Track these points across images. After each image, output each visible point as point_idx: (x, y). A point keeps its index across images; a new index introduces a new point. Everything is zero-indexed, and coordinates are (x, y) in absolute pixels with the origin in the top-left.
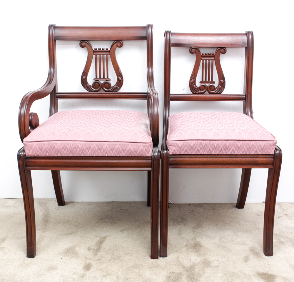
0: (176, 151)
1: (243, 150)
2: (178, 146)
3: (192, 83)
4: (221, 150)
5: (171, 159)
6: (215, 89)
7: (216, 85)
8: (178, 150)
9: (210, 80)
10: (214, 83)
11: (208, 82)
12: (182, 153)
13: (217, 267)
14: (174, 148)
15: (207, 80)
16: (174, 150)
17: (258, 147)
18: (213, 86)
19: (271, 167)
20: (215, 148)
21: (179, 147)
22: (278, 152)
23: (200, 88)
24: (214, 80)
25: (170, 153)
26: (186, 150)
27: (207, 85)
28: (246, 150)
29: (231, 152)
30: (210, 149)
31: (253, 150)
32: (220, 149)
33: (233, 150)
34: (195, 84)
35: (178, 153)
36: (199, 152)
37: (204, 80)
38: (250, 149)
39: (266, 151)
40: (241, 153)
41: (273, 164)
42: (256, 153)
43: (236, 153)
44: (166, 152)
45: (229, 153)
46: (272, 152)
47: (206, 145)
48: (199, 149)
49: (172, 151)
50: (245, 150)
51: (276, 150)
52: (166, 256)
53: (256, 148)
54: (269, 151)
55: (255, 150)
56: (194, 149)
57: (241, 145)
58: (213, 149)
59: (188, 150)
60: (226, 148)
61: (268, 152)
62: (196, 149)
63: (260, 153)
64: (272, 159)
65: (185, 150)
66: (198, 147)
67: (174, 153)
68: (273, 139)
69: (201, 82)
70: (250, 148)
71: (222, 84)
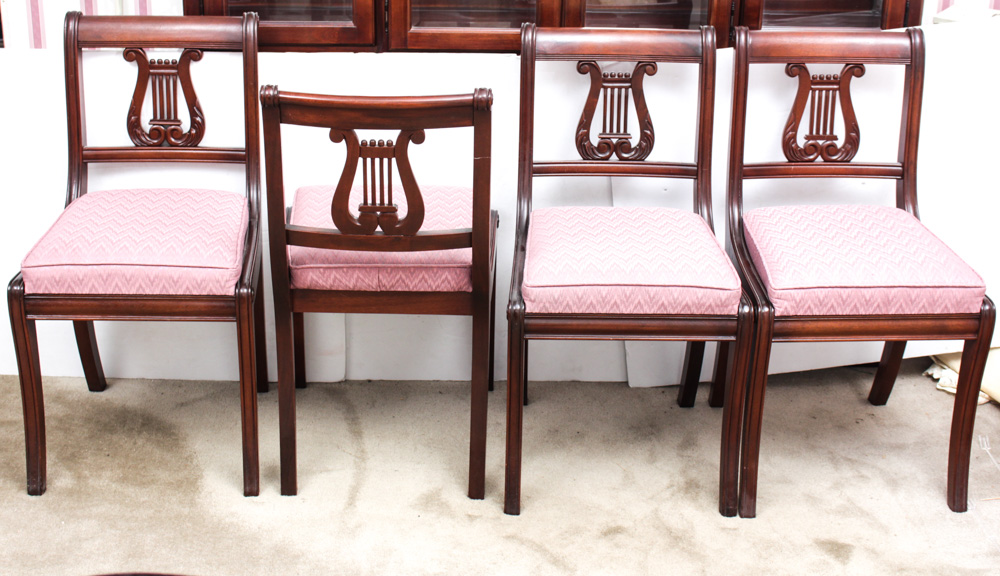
0: (789, 309)
1: (921, 305)
2: (794, 299)
3: (790, 139)
4: (878, 306)
5: (777, 325)
6: (837, 151)
7: (840, 143)
8: (792, 307)
9: (828, 133)
10: (836, 138)
11: (821, 138)
12: (801, 313)
13: (735, 529)
14: (786, 303)
15: (821, 133)
16: (786, 308)
17: (950, 300)
18: (834, 146)
19: (971, 337)
20: (867, 302)
21: (796, 302)
22: (987, 307)
23: (807, 151)
24: (835, 133)
25: (777, 314)
26: (809, 307)
27: (821, 142)
28: (926, 305)
29: (898, 310)
30: (855, 305)
31: (939, 306)
32: (875, 305)
33: (901, 306)
34: (795, 141)
35: (792, 313)
36: (835, 310)
37: (814, 133)
38: (933, 303)
39: (966, 306)
40: (915, 312)
41: (976, 332)
42: (946, 312)
43: (907, 312)
44: (766, 309)
45: (892, 312)
46: (976, 309)
47: (849, 296)
48: (835, 305)
49: (781, 310)
50: (924, 306)
51: (984, 303)
52: (754, 516)
53: (947, 301)
54: (971, 307)
55: (943, 306)
56: (825, 305)
57: (918, 296)
58: (861, 305)
59: (812, 306)
60: (888, 302)
61: (968, 308)
62: (829, 305)
63: (952, 311)
64: (977, 322)
65: (806, 306)
66: (833, 300)
67: (785, 314)
68: (979, 284)
69: (808, 138)
70: (935, 302)
71: (853, 141)
